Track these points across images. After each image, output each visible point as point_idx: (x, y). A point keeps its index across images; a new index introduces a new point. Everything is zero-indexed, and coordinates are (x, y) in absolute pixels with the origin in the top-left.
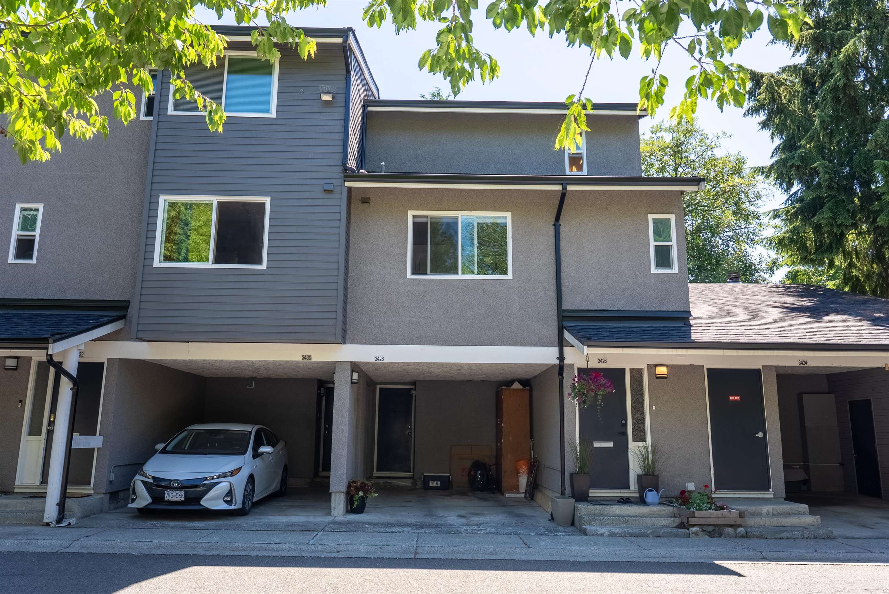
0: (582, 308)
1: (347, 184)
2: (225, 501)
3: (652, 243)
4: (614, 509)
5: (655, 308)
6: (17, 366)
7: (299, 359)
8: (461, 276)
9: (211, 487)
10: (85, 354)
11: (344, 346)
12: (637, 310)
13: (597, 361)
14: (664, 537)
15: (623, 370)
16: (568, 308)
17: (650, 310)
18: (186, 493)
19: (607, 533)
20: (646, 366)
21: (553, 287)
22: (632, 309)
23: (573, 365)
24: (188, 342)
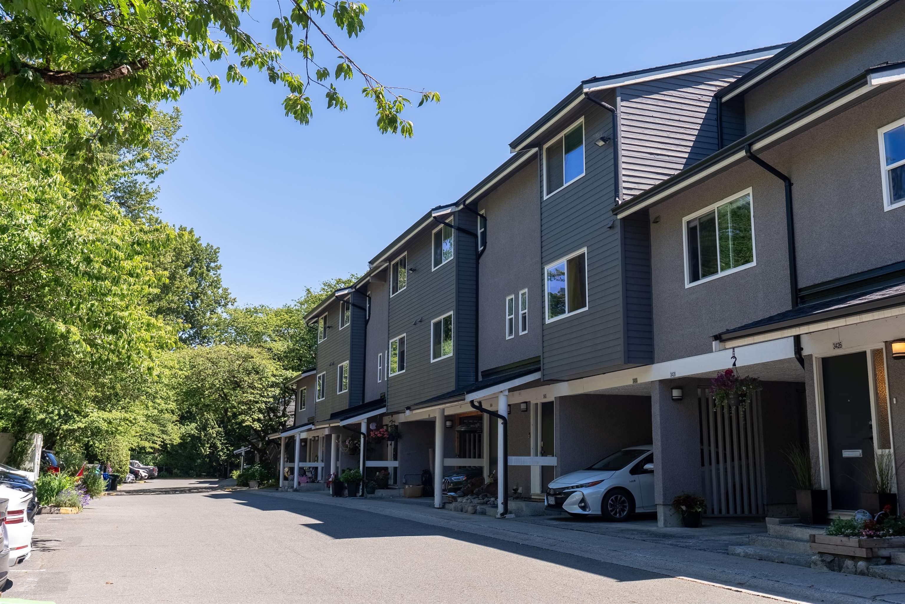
0: (817, 282)
1: (620, 216)
2: (579, 507)
3: (885, 168)
4: (797, 531)
5: (891, 260)
6: (527, 409)
7: (631, 383)
8: (721, 274)
9: (569, 494)
10: (547, 396)
11: (653, 365)
12: (872, 268)
13: (832, 346)
14: (788, 563)
15: (864, 353)
16: (804, 286)
17: (886, 264)
18: (556, 498)
19: (742, 554)
20: (884, 344)
21: (786, 263)
22: (866, 269)
23: (811, 355)
24: (582, 378)
